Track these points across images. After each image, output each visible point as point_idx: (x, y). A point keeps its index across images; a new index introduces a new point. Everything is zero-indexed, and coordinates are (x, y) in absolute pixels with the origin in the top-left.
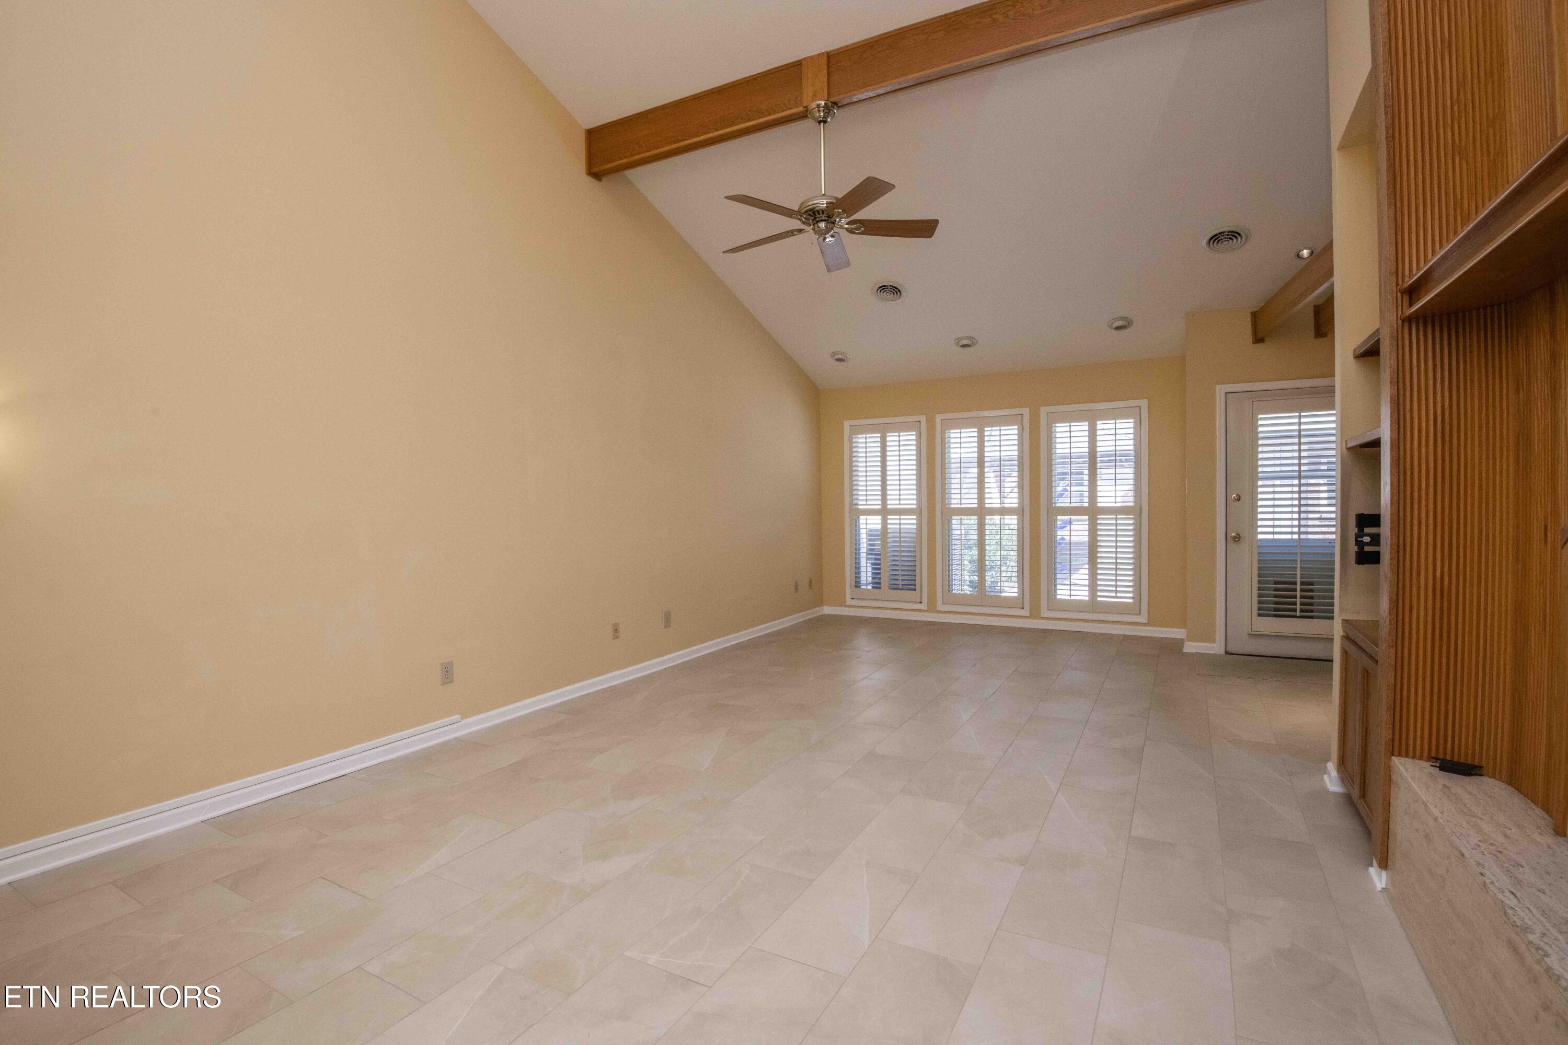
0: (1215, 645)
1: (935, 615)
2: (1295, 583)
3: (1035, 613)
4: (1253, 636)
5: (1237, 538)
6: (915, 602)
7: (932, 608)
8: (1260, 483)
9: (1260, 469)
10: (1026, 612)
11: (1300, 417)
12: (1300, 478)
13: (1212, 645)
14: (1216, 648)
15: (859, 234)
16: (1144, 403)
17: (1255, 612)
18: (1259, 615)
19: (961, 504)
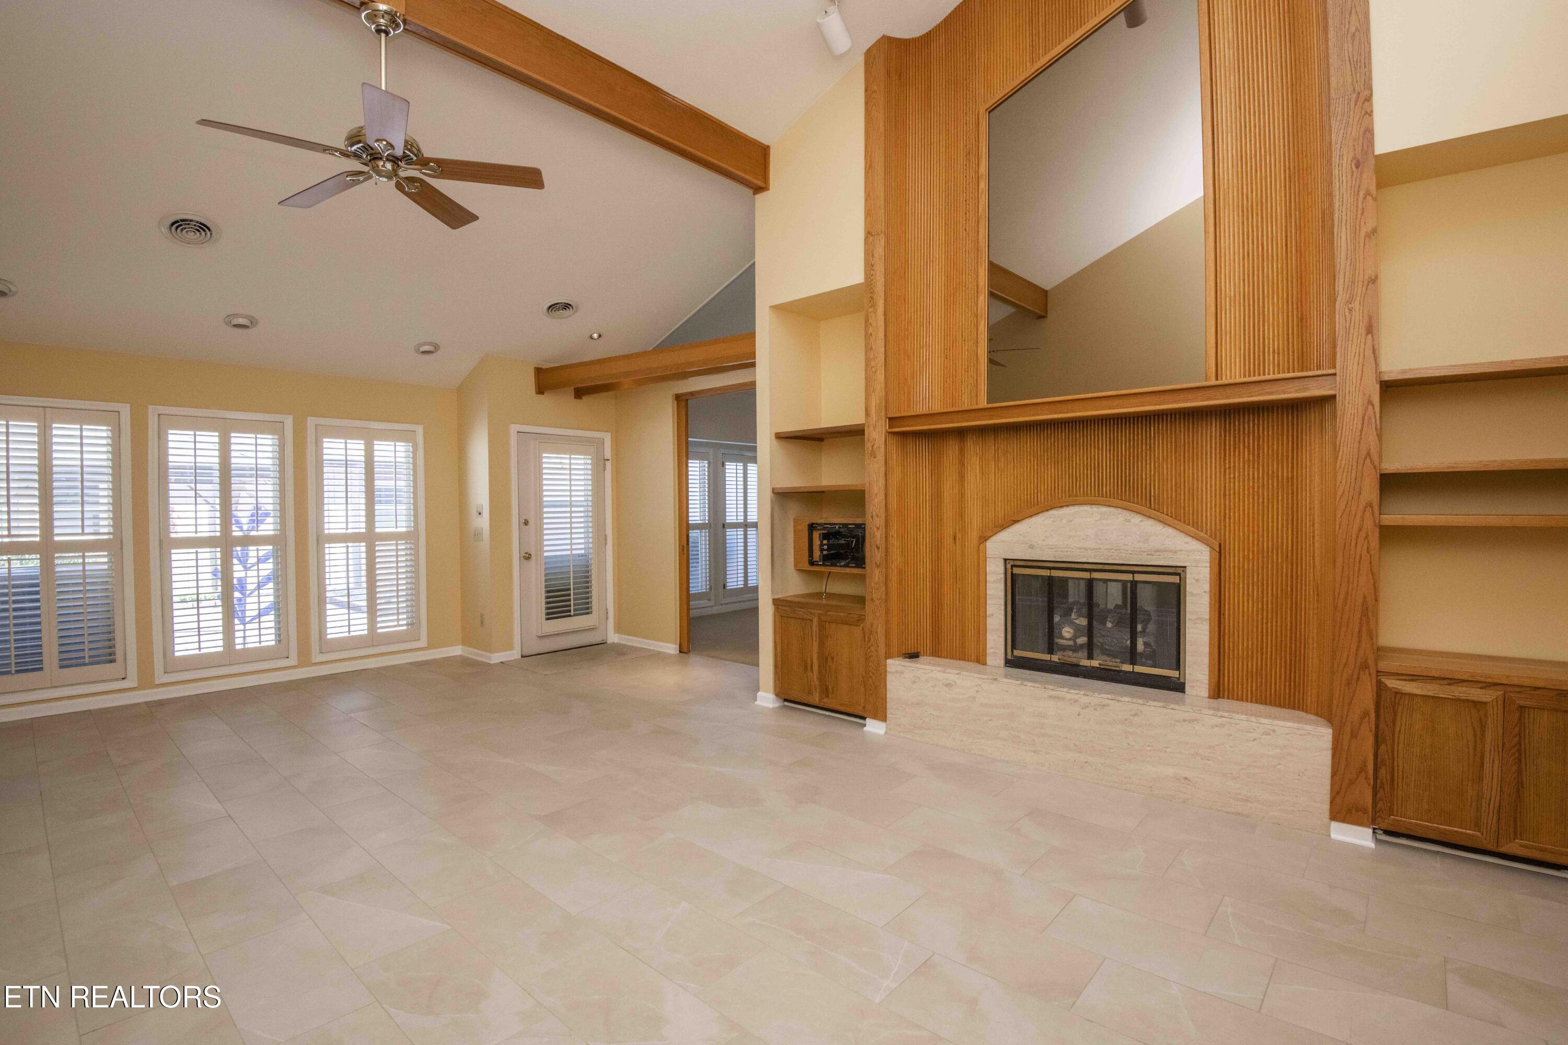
0: (515, 652)
1: (155, 690)
2: (569, 589)
3: (304, 660)
4: (541, 637)
5: (528, 557)
6: (117, 680)
7: (146, 681)
8: (545, 510)
9: (545, 499)
10: (293, 661)
11: (570, 459)
12: (571, 506)
13: (512, 652)
14: (514, 654)
15: (407, 194)
16: (420, 430)
17: (544, 617)
18: (548, 619)
19: (196, 532)
